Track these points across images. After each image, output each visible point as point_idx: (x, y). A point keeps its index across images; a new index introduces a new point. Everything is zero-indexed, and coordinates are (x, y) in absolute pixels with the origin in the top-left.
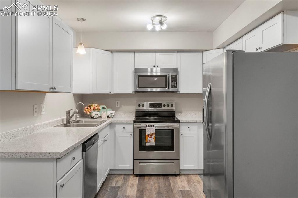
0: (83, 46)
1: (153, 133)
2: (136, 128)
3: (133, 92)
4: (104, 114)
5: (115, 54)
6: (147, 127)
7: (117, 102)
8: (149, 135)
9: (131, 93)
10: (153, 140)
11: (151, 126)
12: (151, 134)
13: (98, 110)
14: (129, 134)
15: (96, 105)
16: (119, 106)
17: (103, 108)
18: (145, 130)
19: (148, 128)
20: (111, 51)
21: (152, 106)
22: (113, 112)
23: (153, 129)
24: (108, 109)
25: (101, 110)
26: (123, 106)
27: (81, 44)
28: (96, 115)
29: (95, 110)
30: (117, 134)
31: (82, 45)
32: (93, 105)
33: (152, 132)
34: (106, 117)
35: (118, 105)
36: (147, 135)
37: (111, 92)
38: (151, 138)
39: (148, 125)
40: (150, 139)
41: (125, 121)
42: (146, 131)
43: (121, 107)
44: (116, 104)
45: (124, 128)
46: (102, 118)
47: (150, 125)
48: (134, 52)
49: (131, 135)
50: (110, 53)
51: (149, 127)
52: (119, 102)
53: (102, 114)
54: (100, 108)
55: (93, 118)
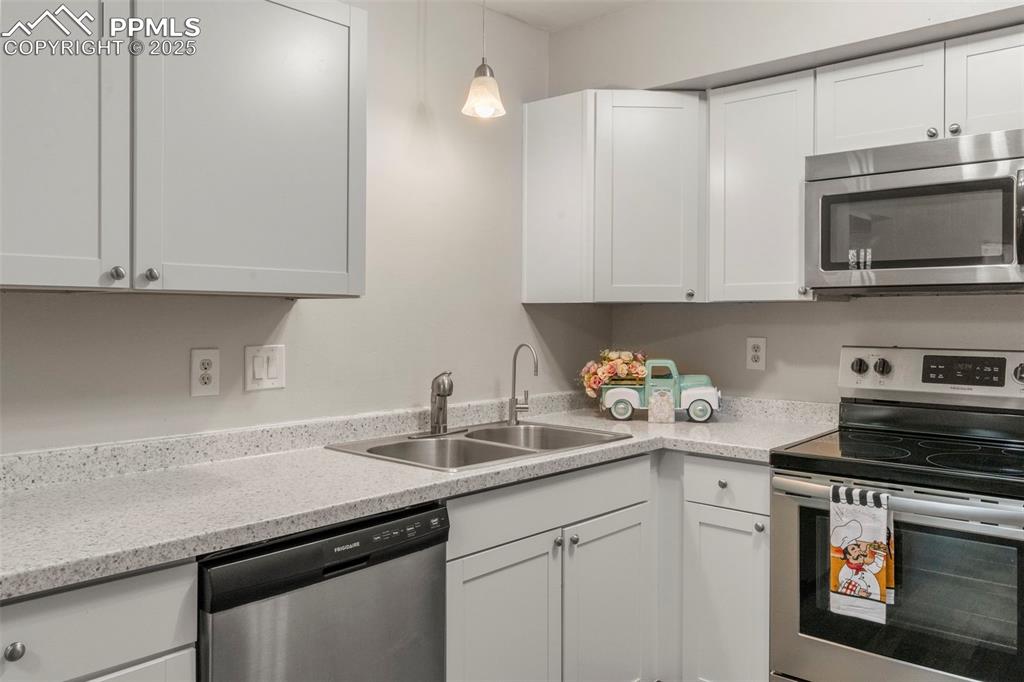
0: (488, 78)
1: (875, 546)
2: (784, 495)
3: (805, 293)
4: (660, 401)
5: (719, 101)
6: (836, 498)
7: (751, 342)
8: (845, 552)
9: (795, 296)
10: (876, 591)
11: (863, 500)
12: (863, 548)
13: (632, 380)
14: (748, 523)
15: (627, 355)
16: (761, 366)
17: (660, 374)
18: (826, 513)
19: (843, 505)
20: (699, 90)
21: (937, 371)
22: (712, 395)
23: (874, 518)
24: (689, 380)
25: (650, 382)
26: (781, 366)
27: (481, 71)
28: (622, 406)
29: (616, 380)
30: (694, 514)
31: (485, 75)
32: (613, 355)
33: (867, 538)
34: (672, 419)
35: (756, 359)
36: (838, 550)
37: (691, 295)
38: (859, 569)
39: (842, 490)
40: (856, 579)
41: (726, 448)
42: (834, 520)
43: (770, 367)
44: (750, 353)
45: (723, 485)
46: (651, 419)
47: (856, 492)
48: (812, 71)
49: (760, 529)
50: (691, 101)
51: (850, 500)
52: (761, 342)
53: (652, 400)
54: (644, 370)
55: (608, 415)
